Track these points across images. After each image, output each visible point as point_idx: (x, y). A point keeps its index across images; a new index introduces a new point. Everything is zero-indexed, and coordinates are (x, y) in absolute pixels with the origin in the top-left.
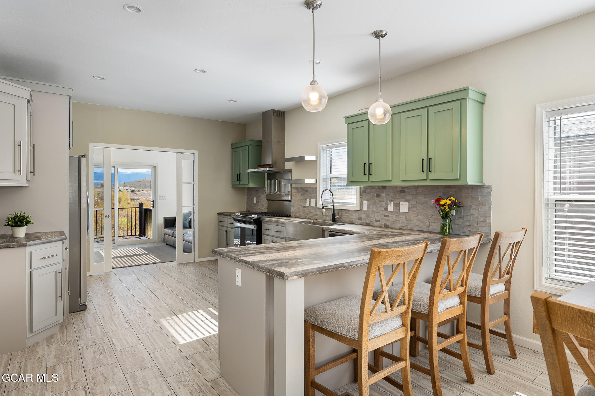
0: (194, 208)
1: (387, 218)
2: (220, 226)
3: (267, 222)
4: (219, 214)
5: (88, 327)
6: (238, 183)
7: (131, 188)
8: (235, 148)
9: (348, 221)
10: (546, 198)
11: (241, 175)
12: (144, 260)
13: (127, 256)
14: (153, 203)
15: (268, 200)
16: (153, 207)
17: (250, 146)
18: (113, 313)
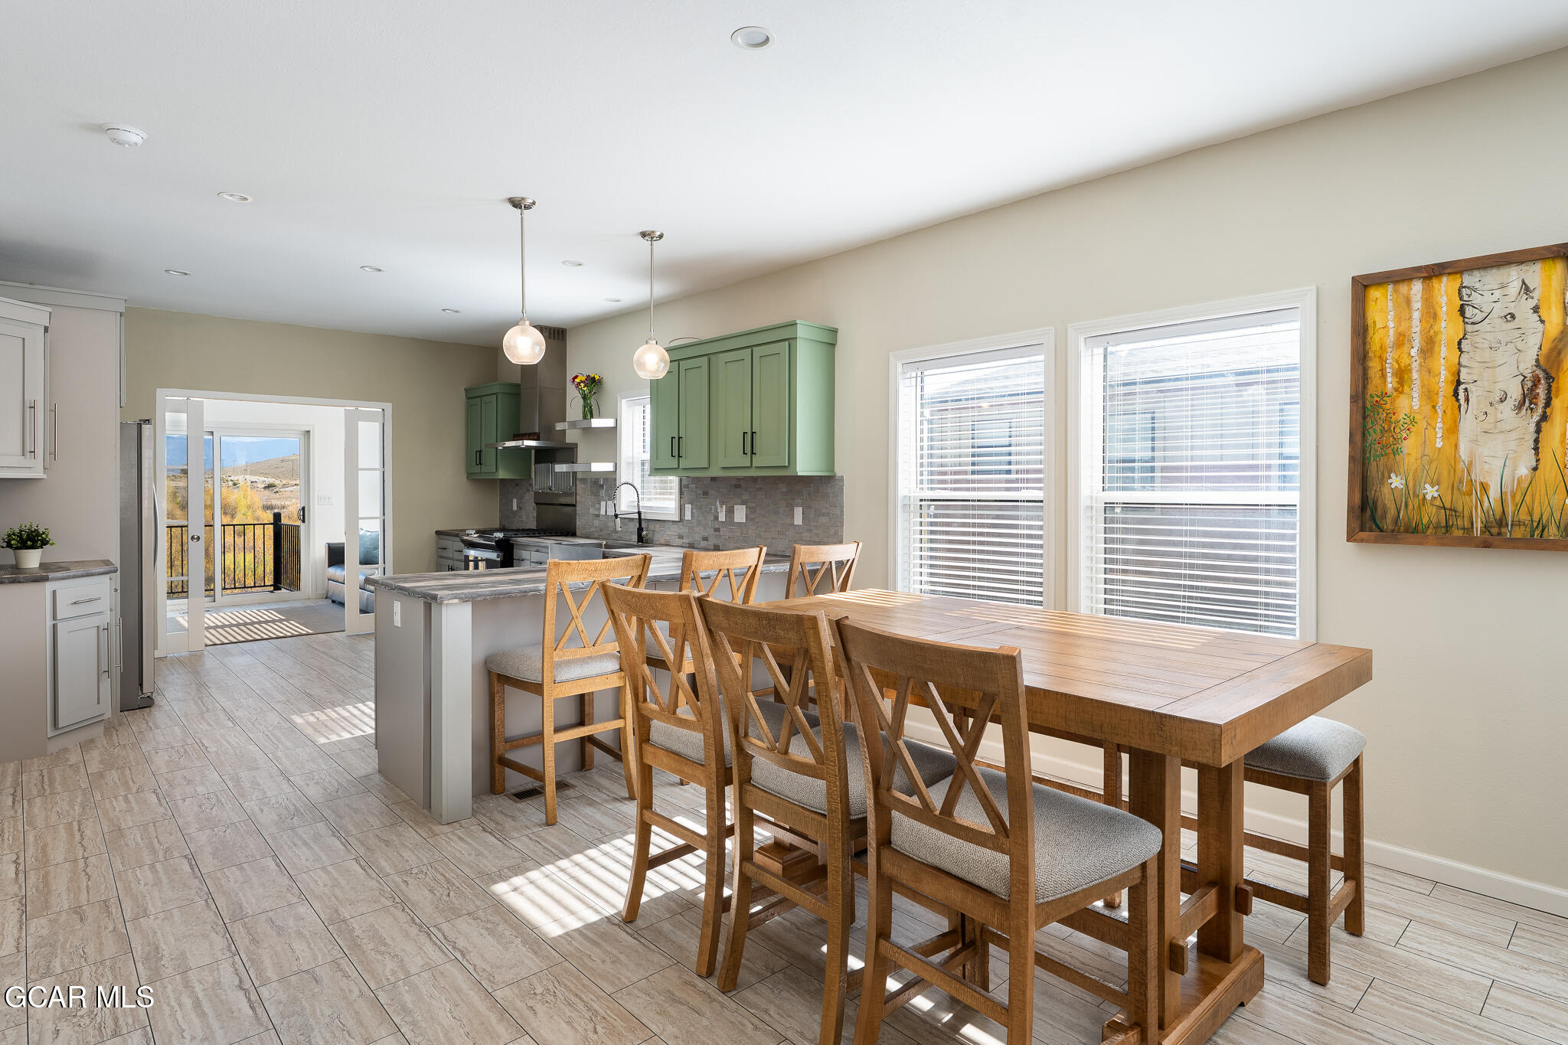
0: (384, 520)
1: (717, 533)
2: (442, 557)
3: (525, 547)
4: (438, 533)
5: (157, 727)
6: (477, 469)
7: (266, 479)
8: (472, 396)
9: (663, 541)
10: (905, 497)
11: (483, 453)
12: (274, 630)
13: (238, 625)
14: (303, 515)
15: (537, 504)
16: (304, 521)
17: (500, 396)
18: (205, 709)
